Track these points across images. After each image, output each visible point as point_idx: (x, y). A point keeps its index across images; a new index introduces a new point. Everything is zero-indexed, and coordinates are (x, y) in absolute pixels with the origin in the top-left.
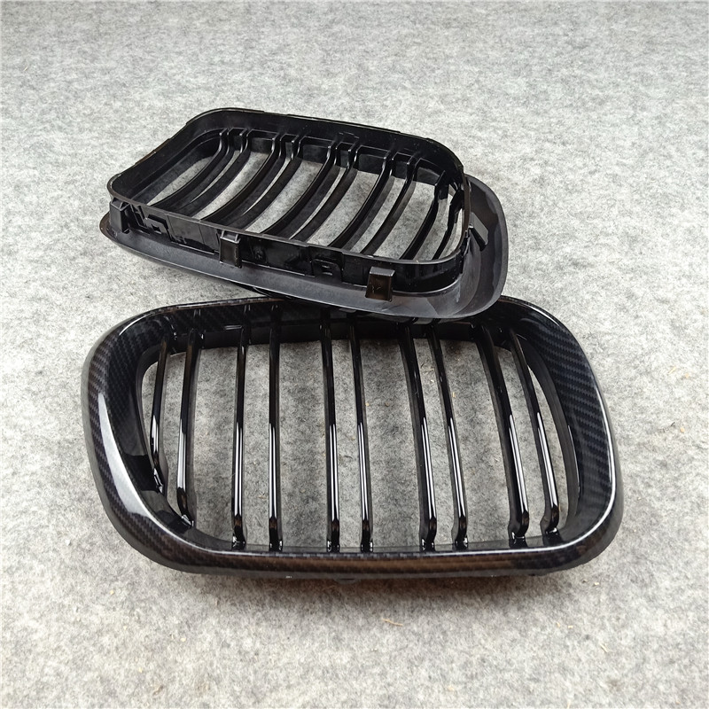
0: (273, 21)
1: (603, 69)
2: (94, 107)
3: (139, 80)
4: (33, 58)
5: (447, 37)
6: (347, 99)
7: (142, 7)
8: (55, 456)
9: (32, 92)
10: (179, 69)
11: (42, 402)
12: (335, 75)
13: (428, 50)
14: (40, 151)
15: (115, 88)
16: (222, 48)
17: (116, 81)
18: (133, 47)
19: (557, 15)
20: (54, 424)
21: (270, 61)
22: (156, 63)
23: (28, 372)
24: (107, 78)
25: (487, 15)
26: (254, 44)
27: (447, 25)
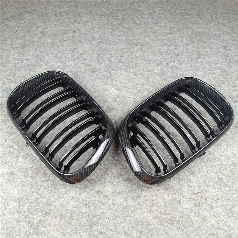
0: (81, 41)
1: (184, 64)
2: (24, 74)
3: (39, 64)
4: (4, 54)
5: (136, 50)
6: (105, 73)
7: (39, 35)
8: (18, 203)
9: (4, 67)
10: (52, 60)
11: (12, 184)
12: (101, 63)
13: (130, 54)
14: (7, 91)
15: (31, 67)
16: (65, 52)
17: (31, 64)
18: (36, 50)
19: (171, 42)
20: (17, 192)
21: (81, 57)
22: (44, 57)
23: (8, 173)
24: (28, 63)
25: (149, 41)
26: (75, 50)
27: (137, 45)
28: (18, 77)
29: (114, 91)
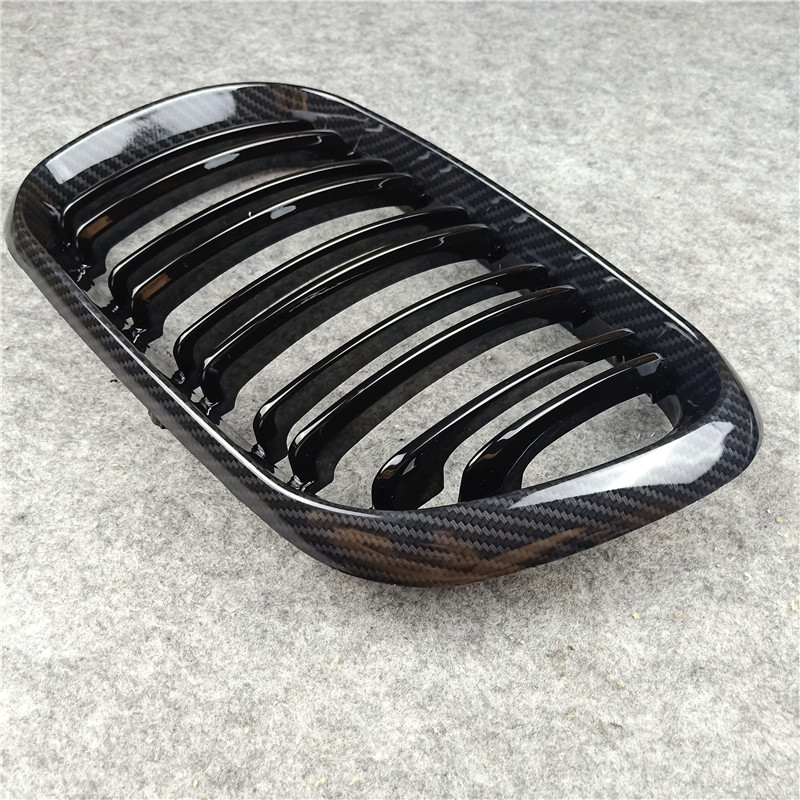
2: (132, 86)
3: (203, 55)
4: (43, 15)
5: (655, 29)
6: (521, 100)
9: (38, 59)
10: (263, 44)
11: (20, 576)
12: (498, 68)
13: (630, 44)
15: (165, 62)
16: (326, 21)
17: (167, 54)
18: (193, 10)
20: (42, 625)
22: (228, 34)
24: (154, 48)
26: (373, 19)
28: (101, 96)
29: (577, 169)
